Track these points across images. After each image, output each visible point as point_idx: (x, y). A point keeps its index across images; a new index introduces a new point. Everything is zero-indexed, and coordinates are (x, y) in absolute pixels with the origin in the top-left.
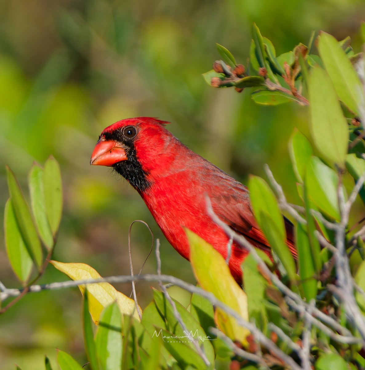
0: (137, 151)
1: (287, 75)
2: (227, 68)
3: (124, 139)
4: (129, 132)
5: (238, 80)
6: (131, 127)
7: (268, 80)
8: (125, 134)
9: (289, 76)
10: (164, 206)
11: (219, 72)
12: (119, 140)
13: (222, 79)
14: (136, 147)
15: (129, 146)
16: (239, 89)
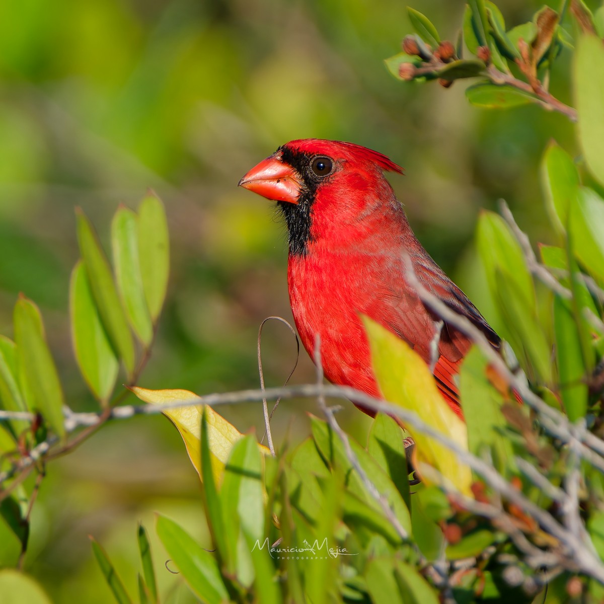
0: (315, 201)
1: (524, 59)
2: (426, 49)
3: (308, 172)
4: (322, 165)
5: (442, 67)
6: (327, 159)
7: (492, 66)
8: (312, 166)
9: (527, 61)
10: (311, 287)
11: (412, 54)
12: (300, 170)
13: (417, 66)
14: (318, 195)
15: (309, 187)
16: (445, 82)
